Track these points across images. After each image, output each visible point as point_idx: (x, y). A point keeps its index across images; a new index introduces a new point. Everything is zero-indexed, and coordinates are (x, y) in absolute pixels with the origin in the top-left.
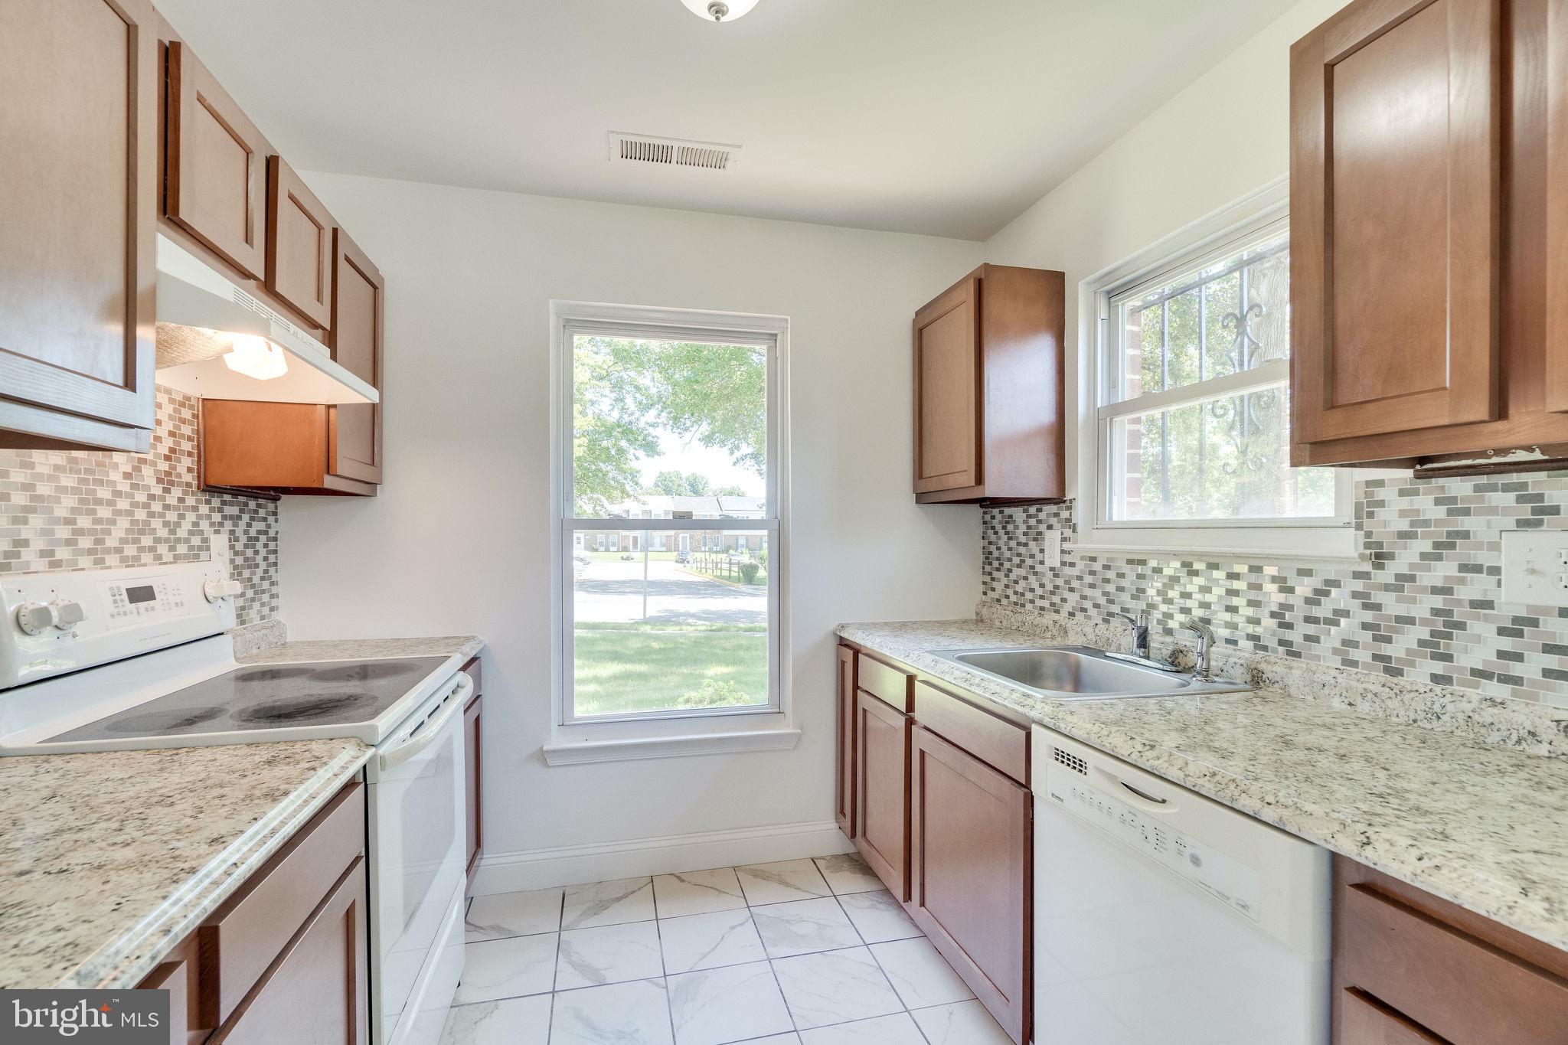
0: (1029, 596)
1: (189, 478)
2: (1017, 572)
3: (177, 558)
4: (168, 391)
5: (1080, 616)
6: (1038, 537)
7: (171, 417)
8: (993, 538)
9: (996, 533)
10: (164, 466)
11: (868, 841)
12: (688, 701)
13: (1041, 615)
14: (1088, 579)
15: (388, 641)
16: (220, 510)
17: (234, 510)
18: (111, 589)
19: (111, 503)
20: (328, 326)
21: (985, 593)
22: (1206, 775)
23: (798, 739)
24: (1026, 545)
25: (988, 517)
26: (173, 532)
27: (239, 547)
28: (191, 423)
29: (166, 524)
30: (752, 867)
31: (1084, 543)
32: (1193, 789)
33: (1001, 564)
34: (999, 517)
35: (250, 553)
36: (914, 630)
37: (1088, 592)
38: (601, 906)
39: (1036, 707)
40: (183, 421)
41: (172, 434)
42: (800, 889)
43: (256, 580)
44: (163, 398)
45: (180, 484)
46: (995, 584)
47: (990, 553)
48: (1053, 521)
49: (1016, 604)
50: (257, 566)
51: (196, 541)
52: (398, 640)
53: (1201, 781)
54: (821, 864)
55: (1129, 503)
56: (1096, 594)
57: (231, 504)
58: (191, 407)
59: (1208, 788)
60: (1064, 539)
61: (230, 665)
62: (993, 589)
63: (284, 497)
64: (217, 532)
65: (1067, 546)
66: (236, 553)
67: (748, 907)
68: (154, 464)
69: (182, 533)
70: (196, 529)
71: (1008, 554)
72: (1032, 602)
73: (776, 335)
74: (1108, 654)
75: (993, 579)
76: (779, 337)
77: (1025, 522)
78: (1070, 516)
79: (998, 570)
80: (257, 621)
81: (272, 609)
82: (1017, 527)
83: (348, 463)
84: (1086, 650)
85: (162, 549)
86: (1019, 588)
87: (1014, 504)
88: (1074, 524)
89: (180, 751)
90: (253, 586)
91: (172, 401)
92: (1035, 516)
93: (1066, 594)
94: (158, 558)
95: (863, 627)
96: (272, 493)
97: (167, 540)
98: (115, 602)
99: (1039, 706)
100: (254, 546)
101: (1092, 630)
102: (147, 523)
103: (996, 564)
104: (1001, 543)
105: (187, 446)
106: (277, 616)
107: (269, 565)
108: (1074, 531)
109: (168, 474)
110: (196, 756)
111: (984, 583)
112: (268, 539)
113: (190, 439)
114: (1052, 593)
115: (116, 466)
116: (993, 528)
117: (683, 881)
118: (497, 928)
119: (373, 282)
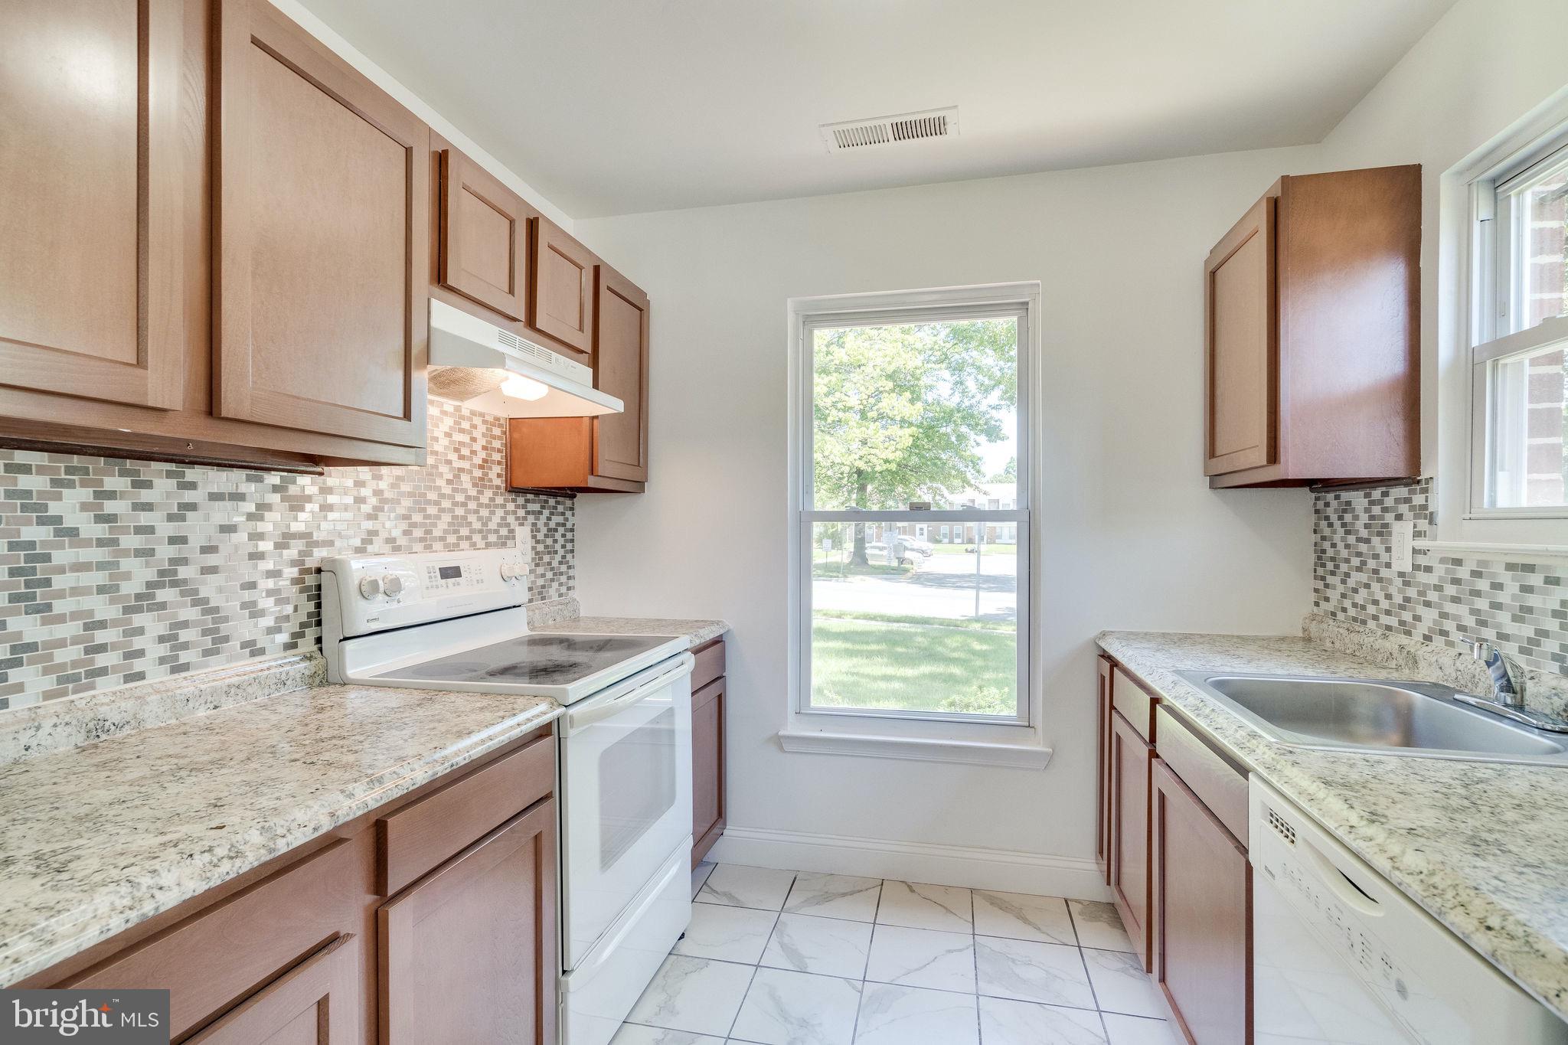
0: (1371, 609)
1: (498, 482)
2: (1356, 578)
3: (488, 545)
4: (482, 415)
5: (1438, 641)
6: (1384, 531)
7: (484, 435)
8: (1327, 532)
9: (1330, 525)
10: (478, 473)
11: (1121, 892)
12: (952, 704)
13: (1385, 636)
14: (1451, 590)
15: (649, 620)
16: (524, 507)
17: (536, 507)
18: (428, 567)
19: (437, 503)
20: (589, 349)
21: (1317, 604)
22: (1421, 873)
23: (1049, 760)
24: (1367, 541)
25: (1320, 505)
26: (485, 524)
27: (540, 536)
28: (500, 438)
29: (480, 519)
30: (991, 893)
31: (1443, 542)
32: (1398, 886)
33: (1337, 567)
34: (1334, 504)
35: (549, 541)
36: (1194, 644)
37: (1450, 608)
38: (827, 897)
39: (1258, 751)
40: (494, 437)
41: (484, 448)
42: (1039, 929)
43: (555, 564)
44: (477, 421)
45: (491, 487)
46: (1329, 593)
47: (1324, 551)
48: (1403, 508)
49: (1355, 619)
50: (556, 552)
51: (504, 532)
52: (658, 620)
53: (1408, 879)
54: (1075, 908)
56: (1462, 610)
57: (534, 502)
58: (500, 426)
59: (1415, 888)
60: (1417, 534)
61: (524, 632)
62: (1327, 599)
63: (579, 495)
64: (521, 525)
65: (1421, 543)
66: (538, 542)
67: (974, 934)
68: (470, 472)
69: (492, 526)
70: (502, 523)
71: (1344, 553)
72: (1375, 618)
73: (1027, 303)
74: (1457, 696)
75: (1327, 586)
76: (1030, 305)
77: (1367, 510)
78: (1427, 501)
79: (1333, 573)
80: (555, 598)
81: (569, 589)
82: (1356, 517)
83: (611, 464)
84: (1438, 691)
85: (477, 538)
86: (1359, 599)
87: (1352, 487)
88: (1432, 514)
89: (441, 693)
90: (552, 569)
91: (485, 422)
92: (1380, 502)
93: (1421, 610)
94: (473, 545)
95: (1130, 637)
96: (570, 492)
97: (480, 531)
98: (430, 577)
99: (1262, 749)
100: (553, 536)
101: (1451, 662)
102: (465, 518)
103: (1330, 566)
104: (1337, 538)
105: (497, 457)
106: (573, 595)
107: (567, 552)
108: (1431, 522)
109: (481, 479)
110: (446, 698)
111: (1316, 590)
112: (566, 530)
113: (499, 451)
114: (1402, 607)
115: (441, 475)
116: (1327, 518)
117: (912, 891)
118: (729, 896)
119: (638, 305)
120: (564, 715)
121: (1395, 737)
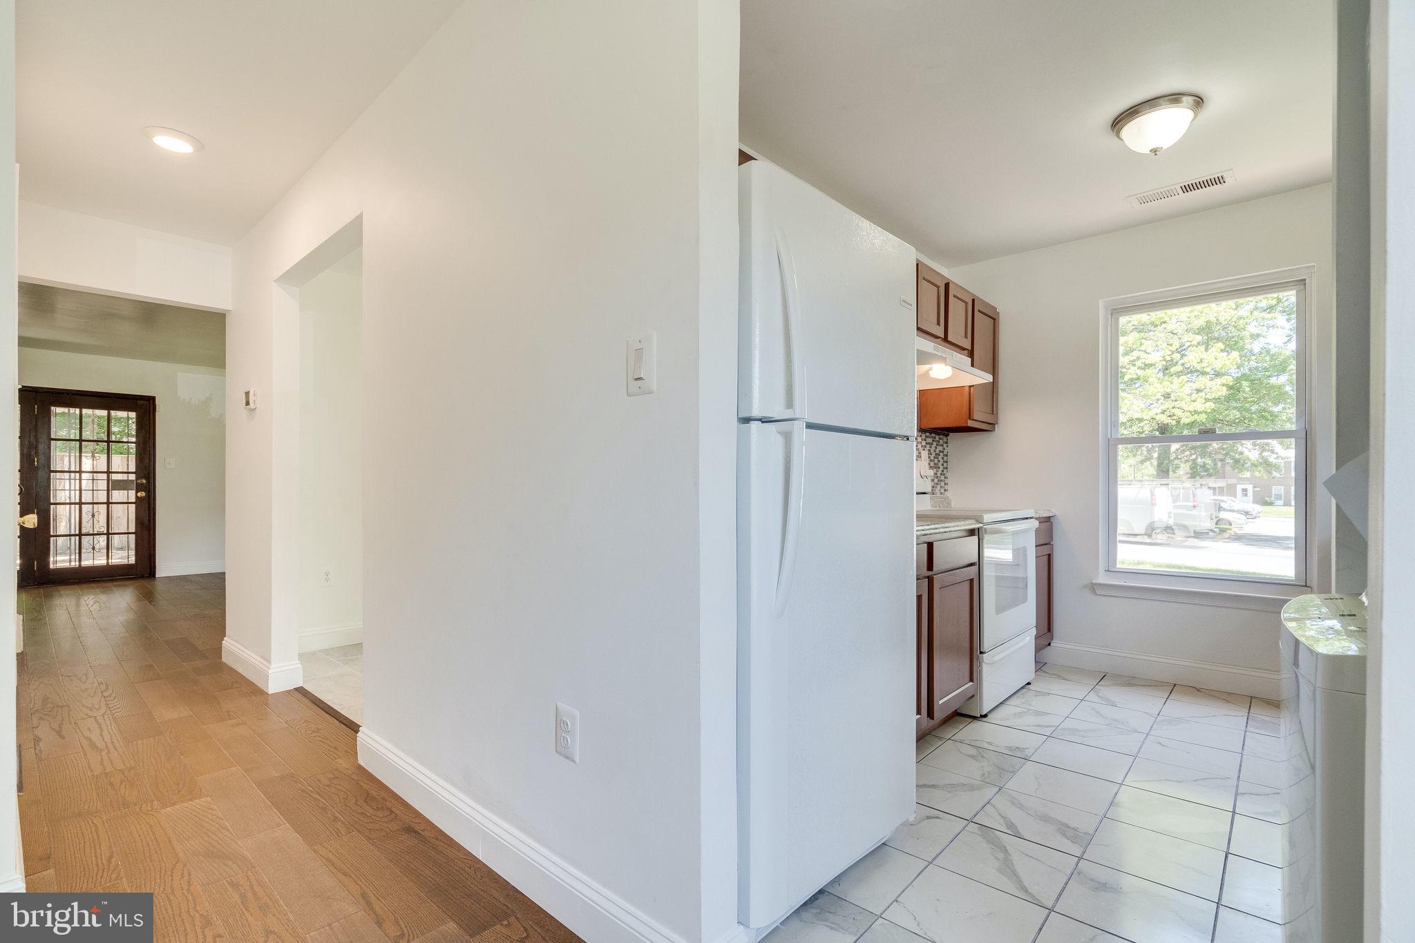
1: (915, 426)
16: (925, 440)
17: (929, 440)
20: (970, 347)
27: (932, 458)
30: (1268, 700)
35: (936, 461)
38: (1131, 685)
43: (939, 475)
50: (939, 468)
57: (930, 437)
63: (950, 434)
64: (924, 450)
66: (931, 461)
67: (1249, 713)
70: (917, 448)
73: (1305, 280)
76: (1307, 282)
80: (939, 495)
81: (945, 490)
83: (980, 414)
90: (937, 477)
96: (946, 432)
100: (938, 458)
106: (948, 494)
107: (944, 468)
112: (944, 455)
117: (1200, 691)
119: (994, 319)
120: (981, 527)
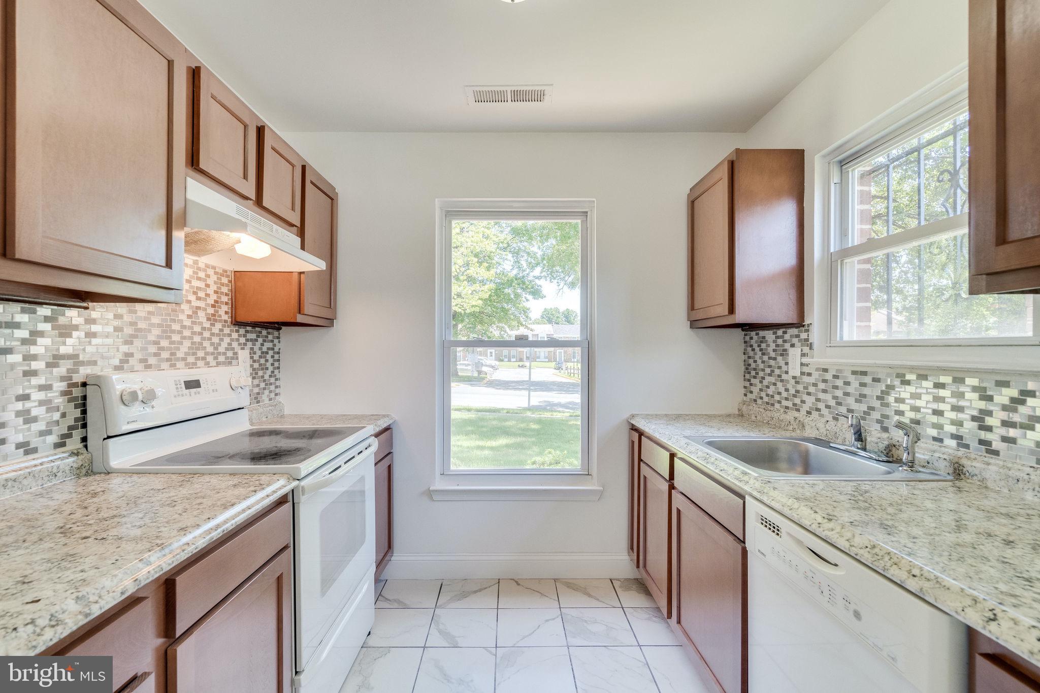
0: (777, 397)
1: (226, 317)
2: (768, 379)
3: (218, 364)
4: (214, 268)
5: (815, 414)
6: (784, 353)
7: (215, 283)
8: (751, 354)
9: (753, 350)
10: (211, 311)
11: (647, 571)
12: (534, 463)
13: (785, 413)
14: (822, 386)
15: (338, 416)
16: (245, 336)
17: (253, 336)
18: (175, 381)
19: (180, 332)
20: (299, 225)
21: (745, 395)
22: (867, 547)
23: (600, 494)
24: (775, 359)
25: (747, 338)
26: (216, 349)
27: (256, 357)
28: (227, 285)
29: (212, 344)
30: (566, 580)
31: (817, 359)
32: (855, 556)
33: (757, 373)
34: (755, 337)
35: (262, 361)
36: (685, 420)
37: (821, 396)
38: (464, 595)
39: (750, 483)
40: (223, 285)
41: (216, 292)
42: (598, 600)
43: (267, 377)
44: (210, 272)
45: (220, 321)
46: (753, 388)
47: (749, 365)
48: (795, 340)
49: (767, 403)
50: (267, 369)
51: (230, 354)
52: (344, 415)
53: (861, 552)
54: (617, 584)
55: (858, 327)
56: (828, 397)
57: (252, 332)
58: (228, 276)
59: (866, 557)
60: (803, 355)
61: (246, 427)
62: (751, 392)
63: (283, 328)
64: (243, 349)
65: (805, 360)
66: (254, 361)
67: (560, 608)
68: (205, 310)
69: (221, 349)
70: (230, 348)
71: (761, 366)
72: (779, 402)
73: (586, 212)
74: (831, 445)
75: (751, 384)
76: (589, 213)
77: (774, 342)
78: (808, 337)
79: (755, 377)
80: (267, 401)
81: (276, 395)
82: (768, 346)
83: (312, 307)
84: (818, 441)
85: (210, 358)
86: (770, 391)
87: (766, 328)
88: (811, 344)
89: (195, 476)
90: (264, 381)
91: (216, 273)
92: (782, 337)
93: (805, 397)
94: (207, 364)
95: (648, 417)
96: (277, 326)
97: (212, 354)
98: (177, 388)
99: (752, 481)
100: (265, 357)
101: (823, 426)
102: (201, 344)
103: (753, 373)
104: (757, 358)
105: (225, 299)
106: (279, 399)
107: (275, 368)
108: (811, 348)
109: (214, 315)
110: (202, 479)
111: (745, 387)
112: (274, 353)
113: (227, 295)
114: (795, 396)
115: (183, 311)
116: (751, 346)
117: (518, 584)
118: (398, 601)
119: (331, 198)
120: (297, 487)
121: (800, 469)
